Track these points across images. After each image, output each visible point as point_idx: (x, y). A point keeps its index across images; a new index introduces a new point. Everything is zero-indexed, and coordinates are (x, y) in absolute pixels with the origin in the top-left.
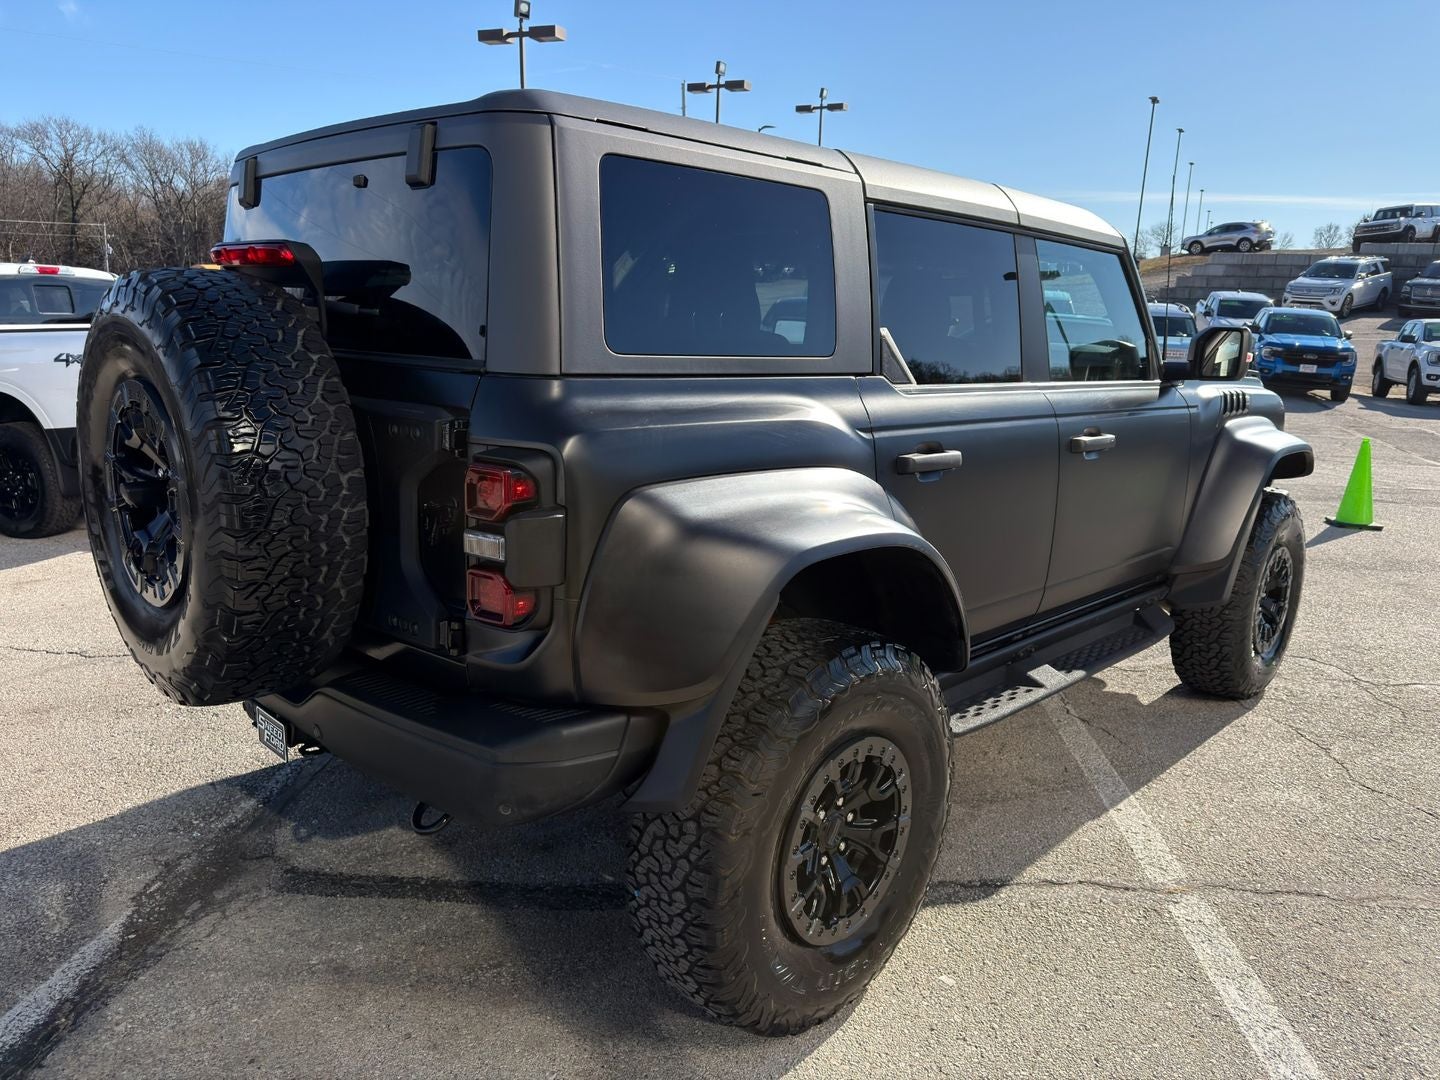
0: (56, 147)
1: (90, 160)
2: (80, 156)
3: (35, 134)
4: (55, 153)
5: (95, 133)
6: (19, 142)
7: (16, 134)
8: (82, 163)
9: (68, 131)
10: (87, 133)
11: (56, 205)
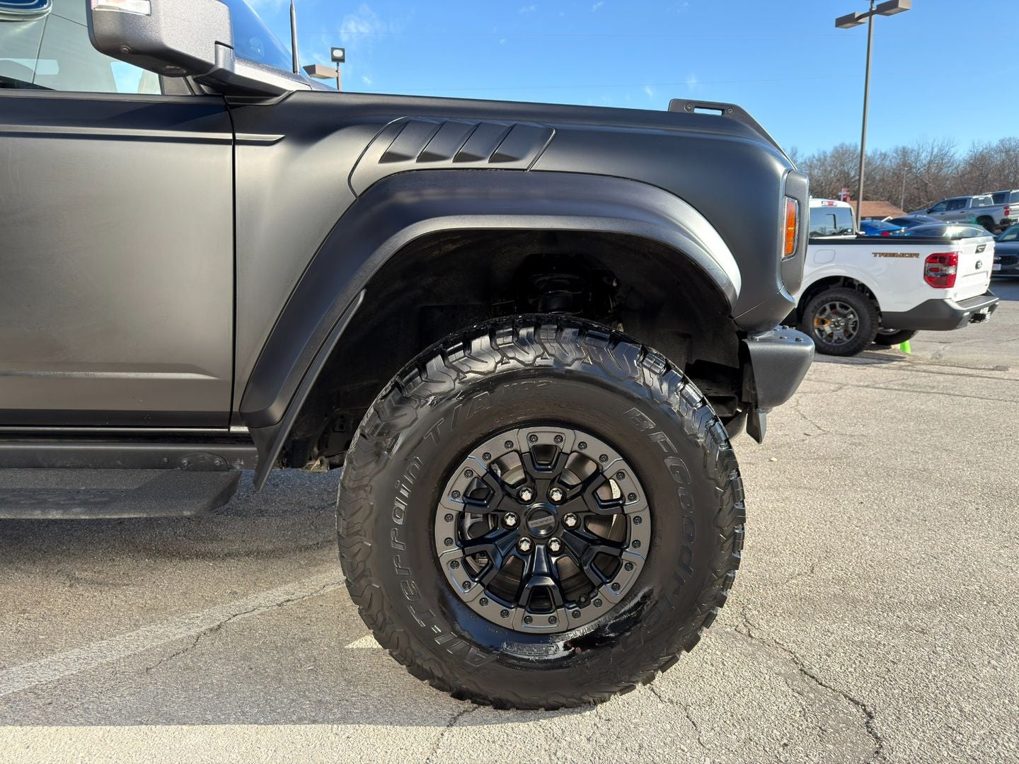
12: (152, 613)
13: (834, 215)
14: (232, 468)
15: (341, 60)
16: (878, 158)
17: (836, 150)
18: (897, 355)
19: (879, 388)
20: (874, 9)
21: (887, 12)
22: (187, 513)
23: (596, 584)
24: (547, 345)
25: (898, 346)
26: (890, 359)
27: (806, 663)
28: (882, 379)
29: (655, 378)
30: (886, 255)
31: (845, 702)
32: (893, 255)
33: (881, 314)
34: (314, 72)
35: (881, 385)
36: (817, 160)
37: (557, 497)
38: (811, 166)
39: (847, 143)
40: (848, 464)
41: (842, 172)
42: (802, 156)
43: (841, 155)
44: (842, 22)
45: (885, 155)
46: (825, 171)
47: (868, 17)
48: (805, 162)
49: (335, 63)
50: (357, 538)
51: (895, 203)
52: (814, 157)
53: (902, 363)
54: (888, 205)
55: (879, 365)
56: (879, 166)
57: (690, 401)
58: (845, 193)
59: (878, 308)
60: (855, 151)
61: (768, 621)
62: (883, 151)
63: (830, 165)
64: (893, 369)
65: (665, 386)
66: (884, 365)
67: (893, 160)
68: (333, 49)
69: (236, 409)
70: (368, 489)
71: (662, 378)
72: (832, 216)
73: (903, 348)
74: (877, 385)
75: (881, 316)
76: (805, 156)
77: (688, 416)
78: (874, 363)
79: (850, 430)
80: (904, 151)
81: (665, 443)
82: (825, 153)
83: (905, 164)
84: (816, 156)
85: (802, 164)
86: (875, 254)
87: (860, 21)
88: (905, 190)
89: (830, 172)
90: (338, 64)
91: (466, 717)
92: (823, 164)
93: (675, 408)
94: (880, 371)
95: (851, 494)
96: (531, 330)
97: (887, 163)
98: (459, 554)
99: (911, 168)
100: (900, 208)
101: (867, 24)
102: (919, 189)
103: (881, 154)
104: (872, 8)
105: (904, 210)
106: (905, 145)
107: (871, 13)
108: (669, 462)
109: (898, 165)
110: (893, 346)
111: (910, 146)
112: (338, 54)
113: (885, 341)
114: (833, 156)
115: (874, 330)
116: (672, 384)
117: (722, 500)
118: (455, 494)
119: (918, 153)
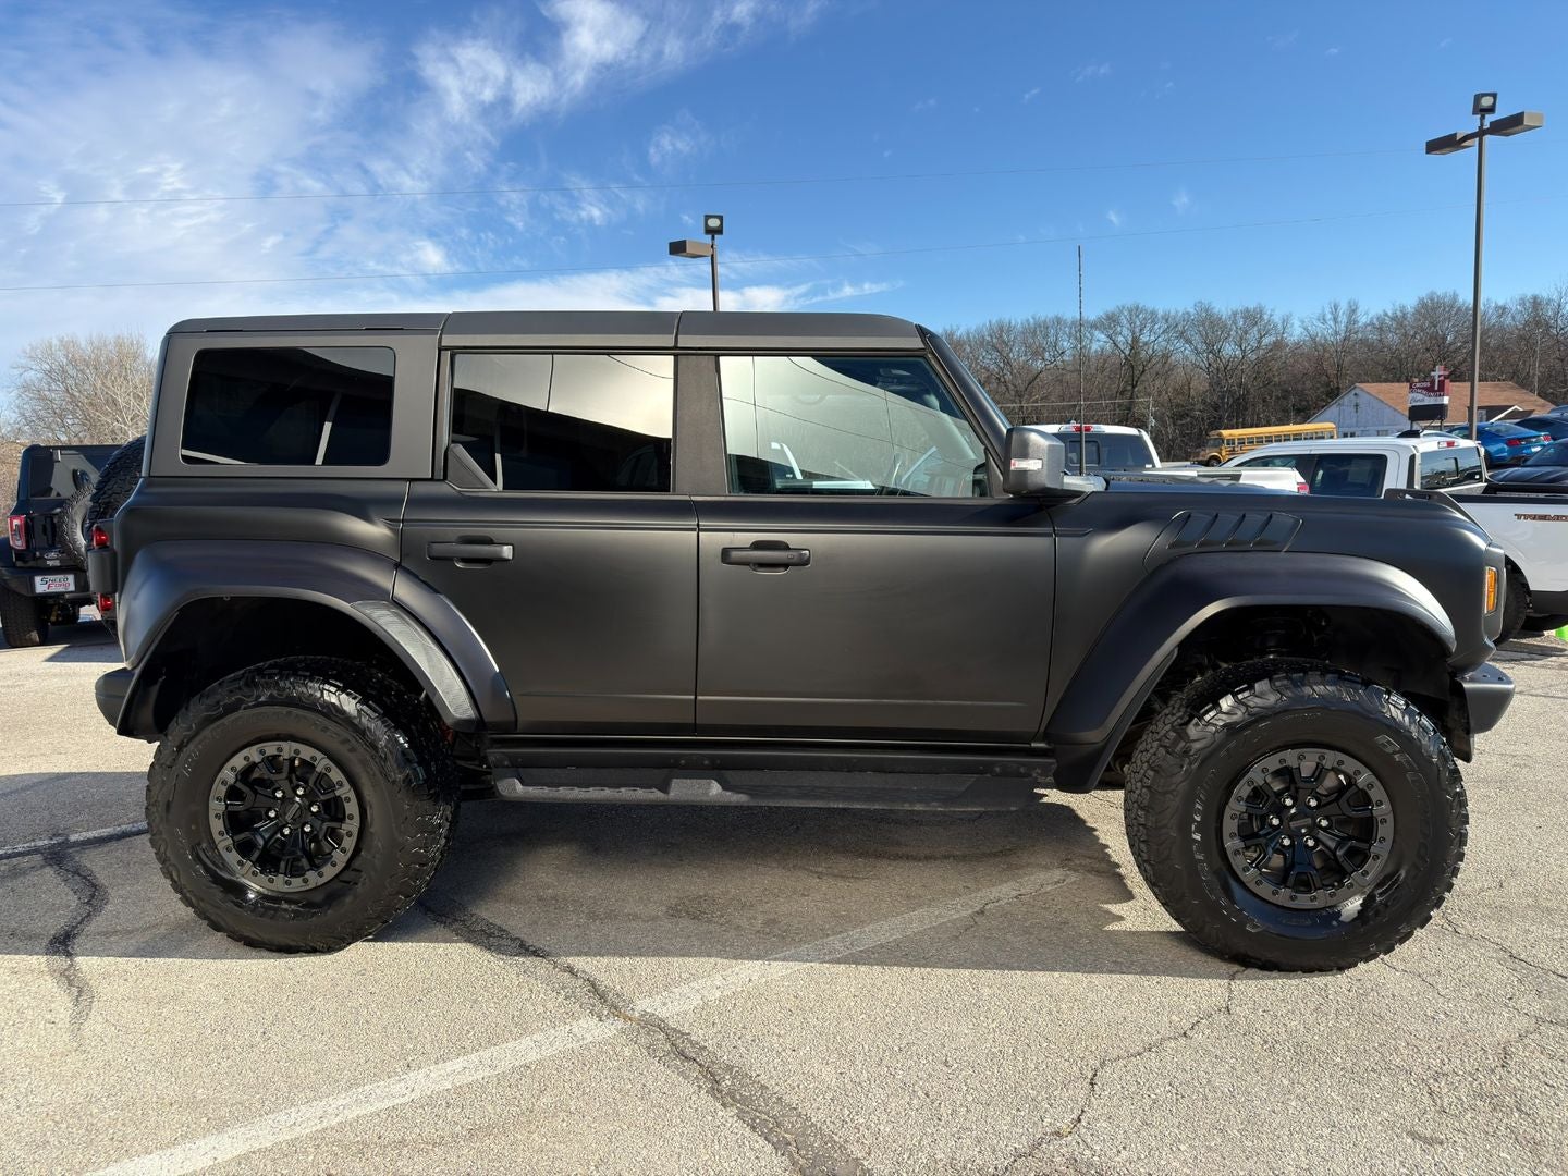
0: (1126, 332)
1: (1154, 340)
2: (1144, 338)
3: (1110, 322)
4: (1124, 337)
5: (1160, 313)
6: (1096, 333)
7: (1094, 326)
8: (1146, 344)
9: (1137, 316)
10: (1153, 313)
11: (1119, 385)
12: (913, 901)
13: (1456, 459)
14: (1031, 776)
15: (719, 231)
16: (1492, 314)
17: (1423, 304)
18: (1554, 645)
19: (1536, 696)
20: (1485, 127)
21: (1509, 131)
22: (1013, 809)
23: (1349, 871)
24: (1315, 687)
25: (1553, 632)
26: (1545, 652)
27: (1514, 951)
28: (1539, 682)
29: (1399, 712)
30: (1534, 517)
31: (1555, 977)
32: (1544, 518)
33: (1529, 593)
34: (685, 250)
35: (1539, 692)
36: (1392, 319)
37: (1313, 803)
38: (1381, 329)
39: (1440, 291)
40: (1516, 788)
41: (1433, 337)
42: (1366, 313)
43: (1431, 310)
44: (1434, 146)
45: (1504, 309)
46: (1405, 335)
47: (1477, 139)
48: (1372, 324)
49: (710, 236)
50: (1164, 831)
51: (1523, 383)
52: (1386, 314)
53: (1563, 659)
54: (1512, 388)
55: (1531, 662)
56: (1494, 325)
57: (1425, 730)
58: (1442, 373)
59: (1526, 585)
60: (1454, 303)
61: (1470, 923)
62: (1501, 303)
63: (1413, 327)
64: (1552, 668)
65: (1407, 718)
66: (1539, 663)
67: (1518, 317)
68: (707, 217)
69: (1042, 729)
70: (1175, 793)
71: (1404, 712)
72: (1453, 461)
73: (1560, 635)
74: (1533, 692)
75: (1530, 595)
76: (1372, 313)
77: (1425, 742)
78: (1523, 659)
79: (1511, 749)
80: (1535, 302)
81: (1408, 762)
82: (1403, 308)
83: (1538, 324)
84: (1390, 313)
85: (1366, 325)
86: (1519, 516)
87: (1466, 143)
88: (1540, 362)
89: (1414, 337)
90: (713, 238)
91: (1239, 975)
92: (1401, 325)
93: (1415, 735)
94: (1535, 670)
95: (1527, 819)
96: (1302, 675)
97: (1509, 321)
98: (1242, 845)
99: (1548, 327)
100: (1532, 391)
101: (1477, 148)
102: (1562, 360)
103: (1497, 307)
104: (1482, 125)
105: (1539, 395)
106: (1537, 293)
107: (1481, 133)
108: (1409, 776)
109: (1527, 323)
110: (1546, 633)
111: (1545, 295)
112: (714, 223)
113: (1535, 626)
114: (1417, 312)
115: (1521, 615)
116: (1411, 715)
117: (1451, 806)
118: (1239, 799)
119: (1560, 306)
